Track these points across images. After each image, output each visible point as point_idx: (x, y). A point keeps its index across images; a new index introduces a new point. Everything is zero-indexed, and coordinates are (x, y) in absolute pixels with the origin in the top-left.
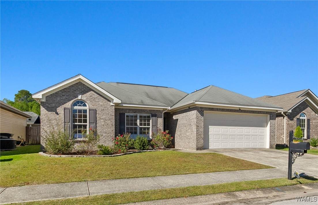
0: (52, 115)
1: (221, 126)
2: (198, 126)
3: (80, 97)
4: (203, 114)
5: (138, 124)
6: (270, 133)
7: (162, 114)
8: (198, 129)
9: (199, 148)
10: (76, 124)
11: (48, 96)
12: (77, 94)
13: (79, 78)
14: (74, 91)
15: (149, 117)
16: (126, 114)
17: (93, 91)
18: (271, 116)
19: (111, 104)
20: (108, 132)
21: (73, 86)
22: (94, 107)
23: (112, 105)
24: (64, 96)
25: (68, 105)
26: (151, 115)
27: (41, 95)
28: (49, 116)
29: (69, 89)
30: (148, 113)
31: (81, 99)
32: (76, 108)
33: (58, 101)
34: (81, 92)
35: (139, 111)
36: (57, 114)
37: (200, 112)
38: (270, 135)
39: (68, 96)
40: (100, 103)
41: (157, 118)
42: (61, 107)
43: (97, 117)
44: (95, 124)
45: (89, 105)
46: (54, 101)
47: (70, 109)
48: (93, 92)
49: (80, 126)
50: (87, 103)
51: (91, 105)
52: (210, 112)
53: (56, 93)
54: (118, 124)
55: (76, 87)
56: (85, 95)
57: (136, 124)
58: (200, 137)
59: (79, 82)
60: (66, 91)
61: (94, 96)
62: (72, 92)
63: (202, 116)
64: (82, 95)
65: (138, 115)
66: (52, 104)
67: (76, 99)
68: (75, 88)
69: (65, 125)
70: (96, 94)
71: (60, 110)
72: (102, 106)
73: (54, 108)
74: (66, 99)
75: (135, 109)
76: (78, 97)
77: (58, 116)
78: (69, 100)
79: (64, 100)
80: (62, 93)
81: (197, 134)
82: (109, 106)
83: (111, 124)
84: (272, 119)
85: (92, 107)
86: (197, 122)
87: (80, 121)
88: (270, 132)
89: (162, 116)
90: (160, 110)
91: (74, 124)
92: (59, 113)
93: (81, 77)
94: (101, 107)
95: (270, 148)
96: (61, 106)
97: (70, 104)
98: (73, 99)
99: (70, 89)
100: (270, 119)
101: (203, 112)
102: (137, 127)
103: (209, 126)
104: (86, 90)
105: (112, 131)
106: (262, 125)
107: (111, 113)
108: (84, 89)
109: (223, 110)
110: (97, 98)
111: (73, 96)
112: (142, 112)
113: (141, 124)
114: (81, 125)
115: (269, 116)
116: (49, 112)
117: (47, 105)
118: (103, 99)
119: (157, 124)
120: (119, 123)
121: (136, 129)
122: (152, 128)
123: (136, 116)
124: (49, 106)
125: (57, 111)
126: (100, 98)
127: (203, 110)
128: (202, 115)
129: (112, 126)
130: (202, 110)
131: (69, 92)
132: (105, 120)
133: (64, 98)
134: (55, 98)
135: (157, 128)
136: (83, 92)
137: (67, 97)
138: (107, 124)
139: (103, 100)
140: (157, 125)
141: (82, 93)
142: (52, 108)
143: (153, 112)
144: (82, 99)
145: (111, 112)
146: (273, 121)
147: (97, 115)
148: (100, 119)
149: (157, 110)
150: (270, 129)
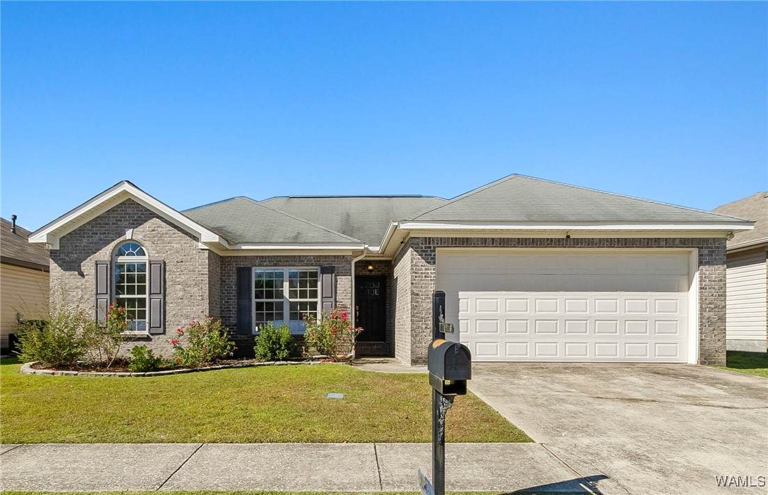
0: (71, 278)
1: (504, 292)
2: (418, 295)
3: (128, 234)
4: (434, 259)
5: (286, 294)
6: (702, 310)
7: (350, 264)
8: (418, 302)
9: (420, 358)
10: (121, 296)
11: (64, 237)
12: (124, 227)
13: (122, 189)
14: (116, 220)
15: (314, 275)
16: (253, 268)
17: (158, 217)
18: (706, 251)
19: (201, 246)
20: (192, 316)
21: (113, 211)
22: (162, 257)
23: (202, 249)
24: (97, 234)
25: (105, 254)
26: (319, 268)
27: (46, 236)
28: (67, 281)
29: (106, 217)
30: (312, 265)
31: (132, 240)
32: (121, 259)
33: (85, 246)
34: (131, 222)
35: (287, 261)
36: (82, 275)
37: (424, 251)
38: (702, 317)
39: (105, 233)
40: (175, 246)
41: (336, 276)
42: (91, 260)
43: (167, 280)
44: (161, 296)
45: (148, 253)
46: (76, 246)
47: (109, 263)
48: (157, 220)
49: (131, 302)
50: (145, 247)
51: (153, 252)
52: (463, 252)
53: (80, 229)
54: (234, 296)
55: (123, 211)
56: (140, 228)
57: (280, 295)
58: (424, 327)
59: (126, 200)
60: (100, 224)
61: (160, 229)
62: (113, 224)
63: (429, 263)
64: (134, 228)
65: (287, 271)
66: (73, 253)
67: (121, 239)
68: (119, 214)
69: (97, 299)
70: (164, 224)
71: (88, 266)
72: (178, 252)
73: (75, 262)
74: (101, 240)
75: (277, 256)
76: (125, 234)
77: (84, 280)
78: (107, 243)
79: (95, 243)
80: (92, 227)
81: (412, 316)
82: (194, 252)
83: (199, 296)
84: (708, 263)
85: (157, 255)
86: (412, 284)
87: (131, 290)
88: (701, 307)
89: (350, 270)
90: (343, 256)
91: (117, 296)
92: (85, 274)
93: (127, 187)
94: (177, 254)
95: (703, 363)
96: (89, 258)
97: (108, 252)
98: (113, 240)
99: (109, 217)
100: (701, 263)
101: (434, 251)
102: (282, 303)
103: (460, 293)
104: (143, 216)
105: (202, 312)
106: (668, 283)
107: (200, 267)
108: (138, 214)
109: (504, 242)
110: (166, 234)
111: (116, 233)
112: (295, 261)
113: (293, 294)
114: (134, 299)
115: (695, 252)
116: (68, 273)
117: (62, 256)
118: (181, 234)
119: (336, 293)
120: (237, 293)
121: (280, 306)
122: (322, 303)
123: (281, 275)
124: (67, 259)
125: (82, 268)
126: (174, 234)
127: (434, 248)
128: (431, 259)
129: (202, 299)
130: (430, 247)
131: (107, 224)
132: (186, 285)
133: (96, 238)
134: (78, 240)
135: (336, 301)
136: (137, 223)
137: (102, 236)
138: (191, 296)
139: (181, 237)
140: (336, 296)
141: (133, 224)
142: (71, 265)
143: (325, 261)
144: (134, 238)
145: (199, 265)
146: (712, 268)
147: (167, 274)
148: (175, 283)
149: (335, 256)
150: (701, 299)
